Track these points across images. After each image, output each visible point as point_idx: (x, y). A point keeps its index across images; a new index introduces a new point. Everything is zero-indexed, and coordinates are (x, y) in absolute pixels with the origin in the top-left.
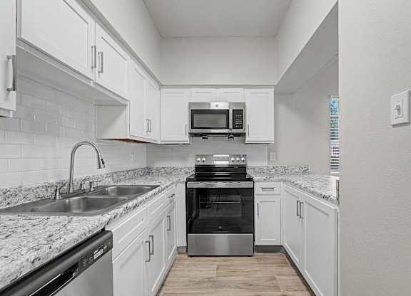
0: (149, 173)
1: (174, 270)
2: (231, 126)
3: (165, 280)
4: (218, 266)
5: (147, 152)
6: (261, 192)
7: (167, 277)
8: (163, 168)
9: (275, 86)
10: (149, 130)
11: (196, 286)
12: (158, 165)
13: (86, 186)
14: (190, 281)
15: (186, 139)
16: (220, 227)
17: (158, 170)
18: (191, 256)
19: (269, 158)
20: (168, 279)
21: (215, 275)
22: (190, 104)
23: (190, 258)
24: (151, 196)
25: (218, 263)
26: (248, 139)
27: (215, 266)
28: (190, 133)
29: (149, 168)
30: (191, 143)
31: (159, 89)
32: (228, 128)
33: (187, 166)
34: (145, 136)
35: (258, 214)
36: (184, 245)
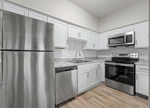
0: (97, 59)
1: (99, 86)
2: (125, 42)
4: (114, 92)
10: (94, 47)
12: (100, 56)
13: (79, 60)
14: (102, 90)
15: (107, 48)
16: (117, 79)
17: (100, 58)
18: (107, 86)
21: (111, 93)
22: (108, 37)
23: (106, 86)
24: (89, 63)
29: (97, 57)
30: (111, 49)
31: (99, 34)
32: (124, 43)
33: (109, 57)
34: (93, 49)
35: (137, 79)
36: (105, 81)
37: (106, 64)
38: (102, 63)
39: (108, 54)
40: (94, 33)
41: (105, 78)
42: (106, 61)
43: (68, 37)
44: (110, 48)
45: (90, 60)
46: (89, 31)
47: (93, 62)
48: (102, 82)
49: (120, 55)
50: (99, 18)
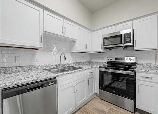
1: (92, 101)
2: (123, 42)
3: (87, 103)
4: (111, 108)
5: (90, 56)
6: (141, 78)
7: (88, 102)
8: (95, 62)
10: (86, 48)
11: (97, 111)
12: (93, 61)
14: (96, 108)
15: (102, 50)
16: (114, 91)
17: (93, 63)
18: (101, 99)
20: (89, 103)
21: (107, 112)
22: (103, 36)
23: (100, 99)
24: (77, 71)
25: (111, 107)
26: (135, 48)
27: (110, 108)
28: (103, 48)
29: (90, 62)
30: (106, 52)
31: (92, 32)
32: (121, 43)
33: (104, 61)
34: (84, 51)
35: (138, 91)
36: (99, 93)
37: (100, 71)
38: (95, 69)
39: (103, 58)
40: (86, 30)
41: (100, 89)
42: (100, 67)
43: (44, 31)
44: (105, 50)
45: (81, 67)
46: (79, 27)
47: (83, 69)
48: (96, 94)
49: (116, 59)
50: (92, 13)
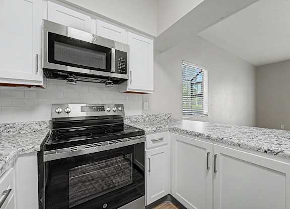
2: (113, 69)
9: (154, 37)
19: (143, 108)
26: (131, 87)
28: (44, 69)
